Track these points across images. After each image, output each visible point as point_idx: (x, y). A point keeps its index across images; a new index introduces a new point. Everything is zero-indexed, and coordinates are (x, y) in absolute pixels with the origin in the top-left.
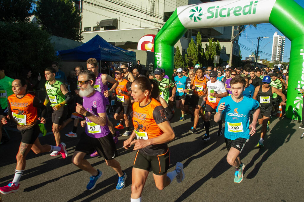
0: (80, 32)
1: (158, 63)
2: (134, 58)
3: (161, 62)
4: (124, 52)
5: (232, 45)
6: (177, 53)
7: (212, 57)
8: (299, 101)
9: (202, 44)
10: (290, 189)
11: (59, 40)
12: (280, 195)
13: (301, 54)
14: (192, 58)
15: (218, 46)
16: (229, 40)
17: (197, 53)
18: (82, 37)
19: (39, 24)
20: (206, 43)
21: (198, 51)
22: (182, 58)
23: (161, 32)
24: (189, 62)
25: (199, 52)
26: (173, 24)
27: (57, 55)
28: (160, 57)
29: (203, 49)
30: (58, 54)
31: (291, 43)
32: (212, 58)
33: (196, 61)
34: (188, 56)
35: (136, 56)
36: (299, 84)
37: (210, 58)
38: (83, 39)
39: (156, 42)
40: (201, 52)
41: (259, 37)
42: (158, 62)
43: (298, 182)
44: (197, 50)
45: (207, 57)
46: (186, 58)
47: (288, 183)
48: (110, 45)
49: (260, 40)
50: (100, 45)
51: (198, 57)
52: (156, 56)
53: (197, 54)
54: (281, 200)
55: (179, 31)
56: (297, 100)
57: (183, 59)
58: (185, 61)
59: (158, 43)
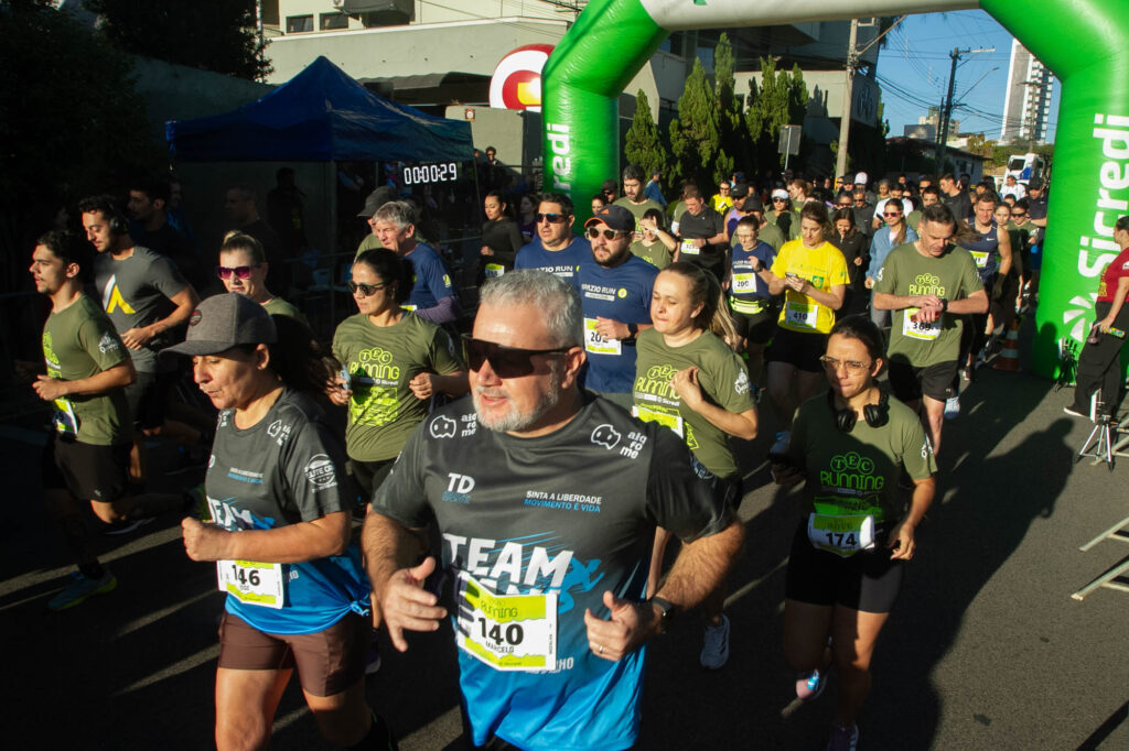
0: (257, 41)
1: (558, 166)
2: (466, 147)
3: (568, 161)
4: (425, 122)
5: (850, 82)
6: (638, 117)
7: (771, 132)
8: (1081, 312)
9: (734, 82)
10: (1011, 672)
11: (176, 76)
12: (974, 695)
13: (1097, 133)
14: (697, 137)
15: (797, 89)
16: (836, 64)
17: (716, 114)
18: (267, 64)
19: (96, 11)
20: (749, 76)
21: (719, 106)
22: (659, 135)
23: (568, 45)
24: (684, 150)
25: (722, 111)
26: (611, 13)
27: (168, 138)
28: (565, 139)
29: (741, 98)
30: (170, 135)
31: (1062, 88)
32: (772, 134)
33: (711, 149)
34: (680, 128)
35: (471, 137)
36: (1084, 248)
37: (764, 135)
38: (271, 71)
39: (550, 82)
40: (733, 112)
41: (958, 52)
42: (556, 160)
43: (1047, 641)
44: (714, 105)
45: (755, 131)
46: (674, 134)
47: (1009, 647)
48: (370, 97)
49: (959, 62)
50: (329, 99)
51: (718, 132)
52: (551, 136)
53: (717, 120)
54: (975, 716)
55: (635, 36)
56: (1075, 307)
57: (664, 139)
58: (668, 147)
59: (556, 87)
